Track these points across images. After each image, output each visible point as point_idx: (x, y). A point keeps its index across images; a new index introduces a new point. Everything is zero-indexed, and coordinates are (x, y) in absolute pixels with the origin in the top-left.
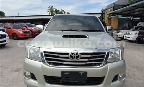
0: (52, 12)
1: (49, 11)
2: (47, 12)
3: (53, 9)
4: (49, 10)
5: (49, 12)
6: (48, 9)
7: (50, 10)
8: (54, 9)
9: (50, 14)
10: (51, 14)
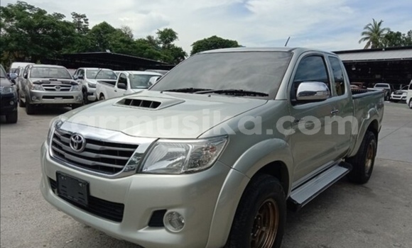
0: (375, 41)
1: (366, 38)
2: (360, 42)
3: (382, 32)
4: (365, 36)
5: (367, 41)
6: (363, 34)
7: (371, 34)
8: (384, 30)
9: (370, 48)
10: (372, 47)
